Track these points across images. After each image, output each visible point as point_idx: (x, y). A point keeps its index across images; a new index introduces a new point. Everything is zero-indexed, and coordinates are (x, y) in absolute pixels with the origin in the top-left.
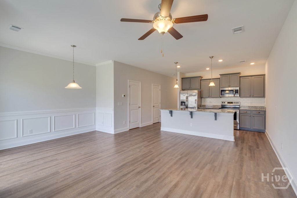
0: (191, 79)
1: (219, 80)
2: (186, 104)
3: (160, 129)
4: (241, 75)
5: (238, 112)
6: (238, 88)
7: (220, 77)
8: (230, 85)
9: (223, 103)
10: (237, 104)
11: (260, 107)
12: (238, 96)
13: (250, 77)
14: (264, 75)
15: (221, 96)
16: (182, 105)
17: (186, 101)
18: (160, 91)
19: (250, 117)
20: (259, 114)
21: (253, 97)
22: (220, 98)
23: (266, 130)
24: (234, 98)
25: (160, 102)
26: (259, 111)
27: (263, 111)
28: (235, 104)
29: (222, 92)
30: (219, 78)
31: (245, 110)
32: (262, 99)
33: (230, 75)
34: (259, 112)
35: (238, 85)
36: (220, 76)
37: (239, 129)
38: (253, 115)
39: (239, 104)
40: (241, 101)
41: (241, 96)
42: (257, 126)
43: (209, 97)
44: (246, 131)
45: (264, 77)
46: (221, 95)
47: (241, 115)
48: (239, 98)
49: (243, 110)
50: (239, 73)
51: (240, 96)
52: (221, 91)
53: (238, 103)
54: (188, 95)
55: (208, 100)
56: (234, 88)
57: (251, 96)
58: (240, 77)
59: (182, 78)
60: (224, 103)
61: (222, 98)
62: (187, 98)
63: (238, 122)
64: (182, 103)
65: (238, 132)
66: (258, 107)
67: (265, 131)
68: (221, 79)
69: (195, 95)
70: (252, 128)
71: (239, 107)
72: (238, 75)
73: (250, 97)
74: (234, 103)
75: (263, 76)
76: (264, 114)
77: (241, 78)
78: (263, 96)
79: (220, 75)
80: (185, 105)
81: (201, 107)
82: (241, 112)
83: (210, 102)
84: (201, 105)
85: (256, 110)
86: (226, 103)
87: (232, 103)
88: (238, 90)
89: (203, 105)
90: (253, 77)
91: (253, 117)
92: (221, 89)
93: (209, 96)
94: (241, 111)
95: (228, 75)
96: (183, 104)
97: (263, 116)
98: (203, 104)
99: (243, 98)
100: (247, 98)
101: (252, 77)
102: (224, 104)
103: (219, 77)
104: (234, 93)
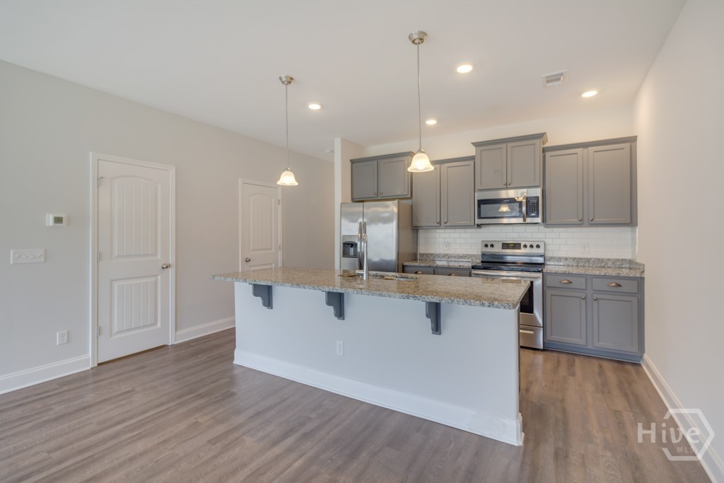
0: (381, 162)
1: (472, 162)
2: (359, 250)
3: (233, 359)
4: (546, 145)
5: (538, 283)
6: (537, 192)
7: (474, 154)
8: (509, 181)
9: (486, 246)
10: (535, 250)
11: (618, 260)
12: (539, 220)
13: (579, 150)
14: (632, 140)
15: (478, 221)
16: (345, 254)
17: (361, 239)
18: (280, 207)
19: (583, 301)
20: (619, 289)
21: (593, 224)
22: (479, 230)
23: (646, 356)
24: (522, 228)
25: (280, 242)
26: (618, 277)
27: (634, 279)
28: (528, 250)
29: (482, 206)
30: (472, 158)
31: (564, 274)
32: (625, 232)
33: (510, 145)
34: (619, 282)
35: (539, 181)
36: (474, 148)
37: (541, 347)
38: (596, 296)
39: (541, 251)
40: (548, 241)
41: (548, 223)
42: (609, 340)
43: (439, 225)
44: (571, 357)
45: (631, 146)
46: (480, 217)
47: (549, 292)
48: (542, 228)
49: (556, 274)
50: (541, 136)
51: (544, 220)
52: (479, 201)
53: (538, 246)
54: (365, 220)
55: (437, 235)
56: (525, 190)
57: (585, 221)
58: (544, 150)
59: (353, 162)
60: (492, 246)
61: (484, 229)
62: (363, 228)
63: (540, 321)
64: (348, 246)
65: (540, 357)
66: (609, 260)
67: (641, 357)
68: (477, 160)
69: (387, 220)
70: (590, 347)
71: (540, 260)
72: (537, 142)
73: (580, 223)
74: (525, 246)
75: (627, 146)
76: (636, 291)
77: (548, 154)
78: (629, 222)
79: (475, 144)
80: (355, 256)
81: (416, 260)
82: (548, 284)
83: (448, 244)
84: (415, 255)
85: (605, 277)
86: (498, 249)
87: (517, 246)
88: (537, 198)
89: (422, 255)
90: (592, 149)
91: (595, 303)
92: (480, 196)
93: (440, 223)
94: (548, 277)
95: (504, 146)
96: (352, 250)
97: (635, 300)
98: (422, 250)
99: (556, 230)
100: (570, 229)
101: (586, 150)
102: (489, 250)
103: (471, 151)
104: (524, 209)
